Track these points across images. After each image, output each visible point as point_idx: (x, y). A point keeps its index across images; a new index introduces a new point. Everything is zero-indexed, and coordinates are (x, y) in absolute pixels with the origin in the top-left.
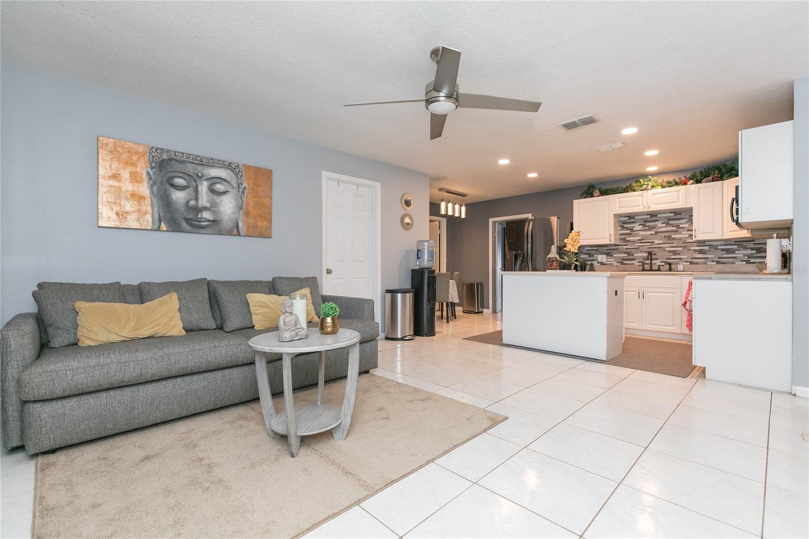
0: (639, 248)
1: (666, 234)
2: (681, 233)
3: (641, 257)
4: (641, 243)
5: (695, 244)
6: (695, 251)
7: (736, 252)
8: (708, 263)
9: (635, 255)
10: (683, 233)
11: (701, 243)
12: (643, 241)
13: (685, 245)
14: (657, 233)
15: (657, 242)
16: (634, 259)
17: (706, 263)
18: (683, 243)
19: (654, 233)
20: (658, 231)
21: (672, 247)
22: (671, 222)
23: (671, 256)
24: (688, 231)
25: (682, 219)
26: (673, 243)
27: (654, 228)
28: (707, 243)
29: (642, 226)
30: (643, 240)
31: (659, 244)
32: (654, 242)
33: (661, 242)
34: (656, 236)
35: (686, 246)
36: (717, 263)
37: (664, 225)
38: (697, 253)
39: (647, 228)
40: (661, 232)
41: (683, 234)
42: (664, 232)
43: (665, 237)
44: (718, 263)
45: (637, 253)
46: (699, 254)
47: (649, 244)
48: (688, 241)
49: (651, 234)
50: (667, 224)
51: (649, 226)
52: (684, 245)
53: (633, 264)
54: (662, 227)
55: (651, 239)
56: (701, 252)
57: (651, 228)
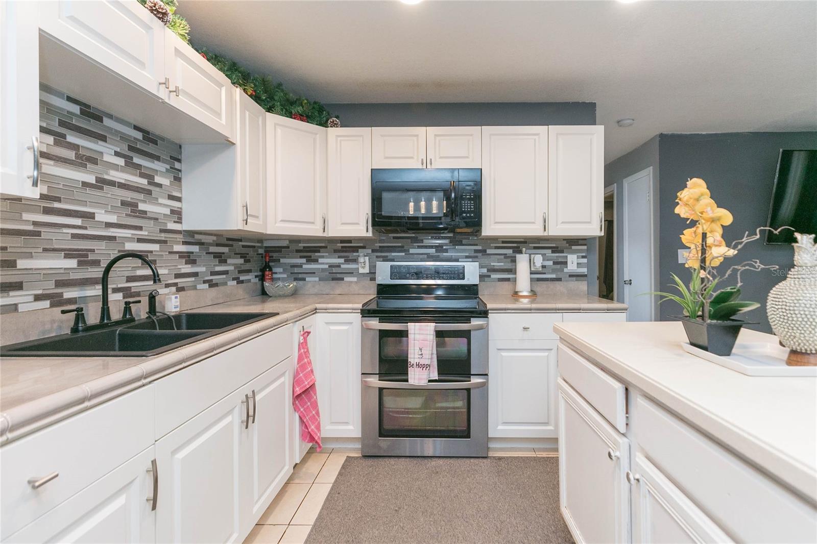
0: (38, 234)
1: (129, 196)
2: (155, 201)
3: (47, 274)
4: (47, 211)
5: (180, 237)
6: (182, 255)
7: (229, 261)
8: (199, 287)
9: (21, 264)
10: (161, 201)
11: (191, 237)
12: (57, 205)
13: (164, 238)
14: (102, 183)
15: (102, 216)
16: (18, 286)
17: (195, 288)
18: (162, 231)
19: (92, 179)
20: (106, 177)
21: (140, 240)
22: (137, 160)
23: (138, 268)
24: (171, 197)
25: (158, 158)
26: (140, 228)
27: (94, 161)
28: (197, 237)
29: (50, 139)
30: (58, 200)
31: (109, 225)
32: (91, 216)
33: (113, 219)
34: (98, 193)
35: (165, 242)
36: (210, 286)
37: (121, 162)
38: (184, 261)
39: (71, 155)
40: (112, 183)
41: (161, 204)
42: (122, 186)
43: (124, 203)
44: (212, 284)
45: (30, 256)
46: (186, 264)
47: (78, 222)
48: (171, 226)
49: (85, 184)
50: (129, 163)
51: (75, 147)
52: (163, 236)
53: (14, 307)
54: (115, 167)
55: (84, 203)
56: (189, 258)
57: (84, 160)
